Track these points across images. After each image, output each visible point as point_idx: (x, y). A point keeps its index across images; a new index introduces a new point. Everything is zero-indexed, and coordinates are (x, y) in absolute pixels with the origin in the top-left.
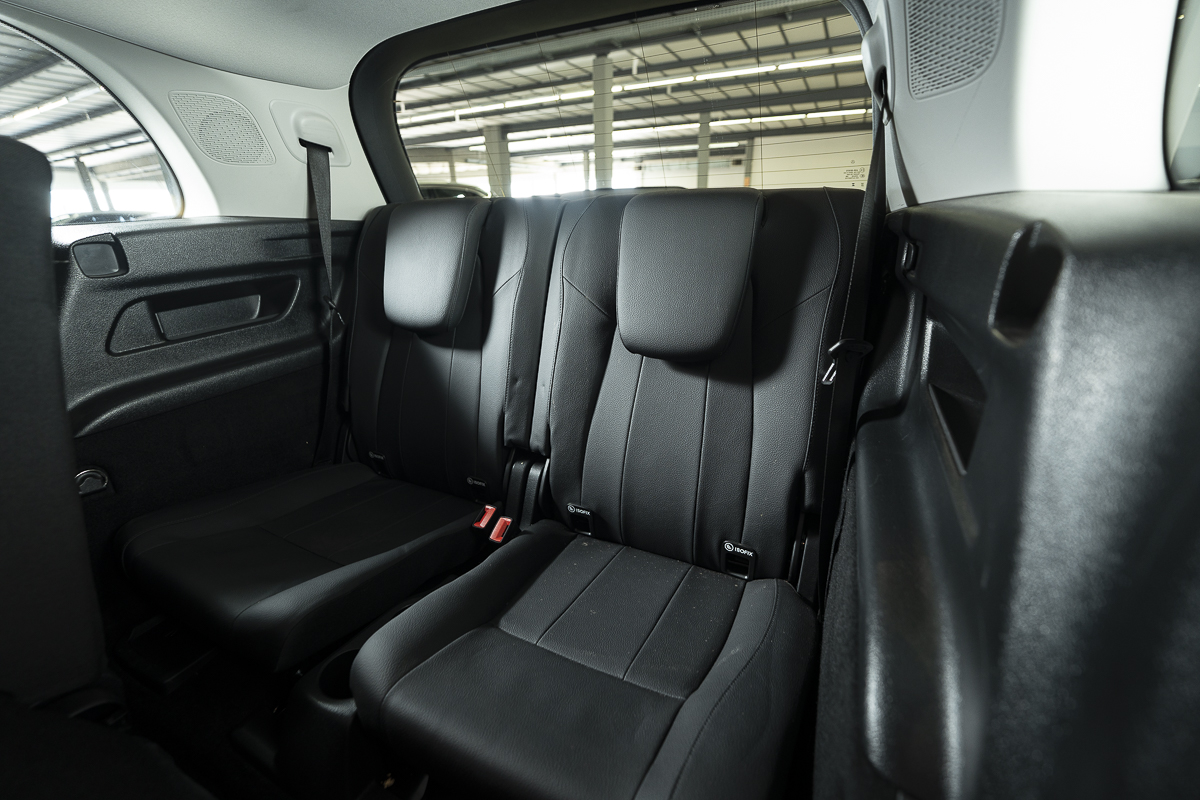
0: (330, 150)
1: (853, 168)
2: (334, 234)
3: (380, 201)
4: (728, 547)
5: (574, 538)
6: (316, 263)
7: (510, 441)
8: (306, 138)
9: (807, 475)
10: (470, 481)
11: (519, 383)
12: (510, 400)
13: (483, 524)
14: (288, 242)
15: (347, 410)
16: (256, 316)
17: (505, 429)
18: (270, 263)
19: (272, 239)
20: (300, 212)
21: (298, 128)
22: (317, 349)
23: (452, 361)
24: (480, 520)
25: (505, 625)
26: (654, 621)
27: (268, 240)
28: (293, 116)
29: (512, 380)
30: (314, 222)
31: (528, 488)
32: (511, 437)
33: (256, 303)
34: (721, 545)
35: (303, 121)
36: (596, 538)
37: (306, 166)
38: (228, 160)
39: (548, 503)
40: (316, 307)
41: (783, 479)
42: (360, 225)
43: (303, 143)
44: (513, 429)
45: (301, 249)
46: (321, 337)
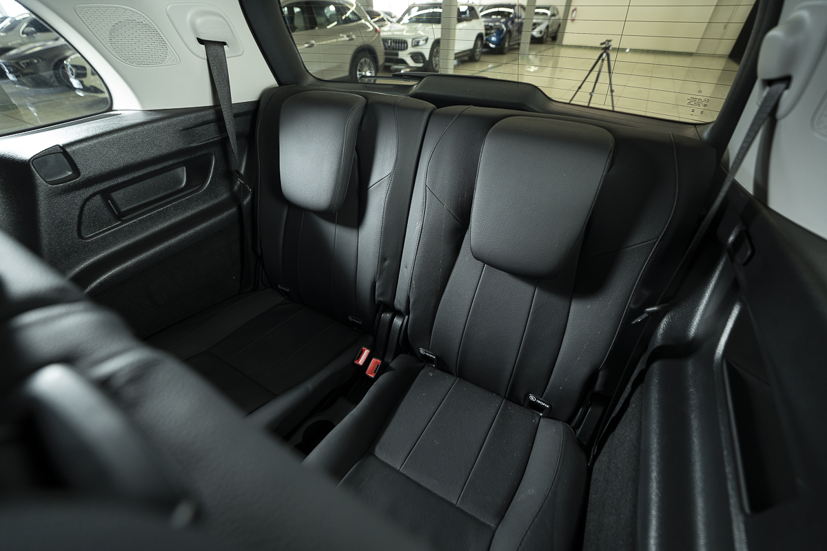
0: (225, 44)
1: (698, 97)
2: (236, 116)
3: (271, 81)
4: (532, 398)
5: (423, 367)
6: (224, 142)
7: (380, 301)
8: (202, 38)
9: (601, 373)
10: (350, 318)
11: (387, 263)
12: (380, 274)
13: (361, 362)
14: (200, 128)
15: (260, 254)
16: (183, 185)
17: (376, 293)
18: (188, 148)
19: (187, 129)
20: (206, 100)
21: (194, 29)
22: (233, 210)
23: (336, 233)
24: (359, 358)
25: (379, 452)
26: (477, 453)
27: (184, 130)
28: (189, 16)
29: (382, 259)
30: (218, 108)
31: (392, 332)
32: (380, 299)
33: (183, 173)
34: (527, 396)
35: (199, 21)
36: (438, 369)
37: (206, 61)
38: (139, 64)
39: (406, 344)
40: (228, 174)
41: (583, 371)
42: (257, 104)
43: (201, 41)
44: (382, 294)
45: (210, 133)
46: (235, 199)
